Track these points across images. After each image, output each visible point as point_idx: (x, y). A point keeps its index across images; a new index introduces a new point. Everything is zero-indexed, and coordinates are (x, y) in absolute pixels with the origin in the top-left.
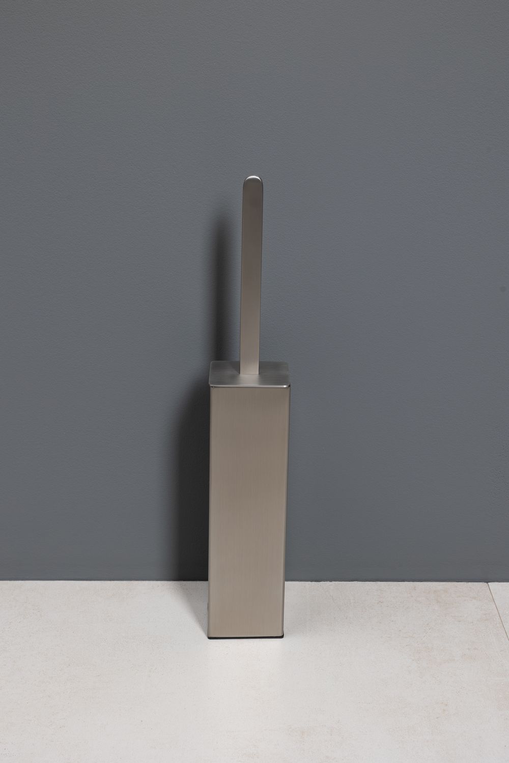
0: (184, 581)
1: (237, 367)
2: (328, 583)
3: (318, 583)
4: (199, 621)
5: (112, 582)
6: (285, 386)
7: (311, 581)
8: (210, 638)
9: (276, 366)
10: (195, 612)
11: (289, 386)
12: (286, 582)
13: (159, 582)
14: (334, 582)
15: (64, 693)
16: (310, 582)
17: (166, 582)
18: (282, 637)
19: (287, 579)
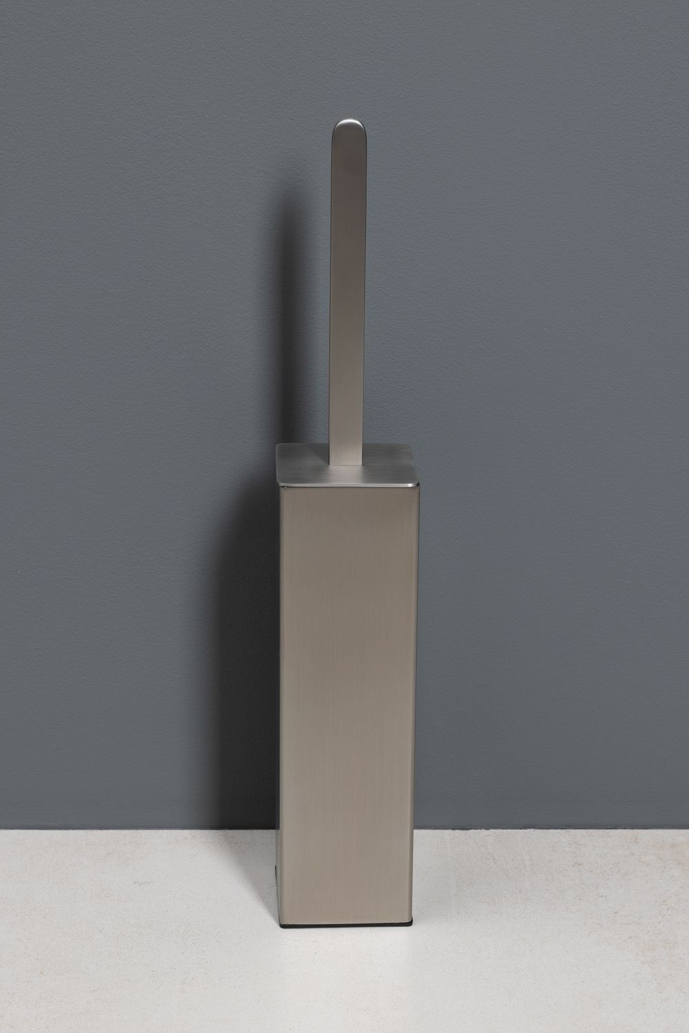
0: (230, 829)
1: (324, 453)
2: (483, 832)
3: (465, 831)
4: (263, 897)
5: (105, 832)
6: (410, 485)
7: (453, 829)
8: (283, 926)
9: (391, 451)
10: (255, 882)
11: (418, 485)
12: (415, 832)
13: (186, 831)
14: (494, 831)
15: (36, 1020)
16: (451, 831)
17: (199, 832)
18: (409, 924)
19: (418, 825)
